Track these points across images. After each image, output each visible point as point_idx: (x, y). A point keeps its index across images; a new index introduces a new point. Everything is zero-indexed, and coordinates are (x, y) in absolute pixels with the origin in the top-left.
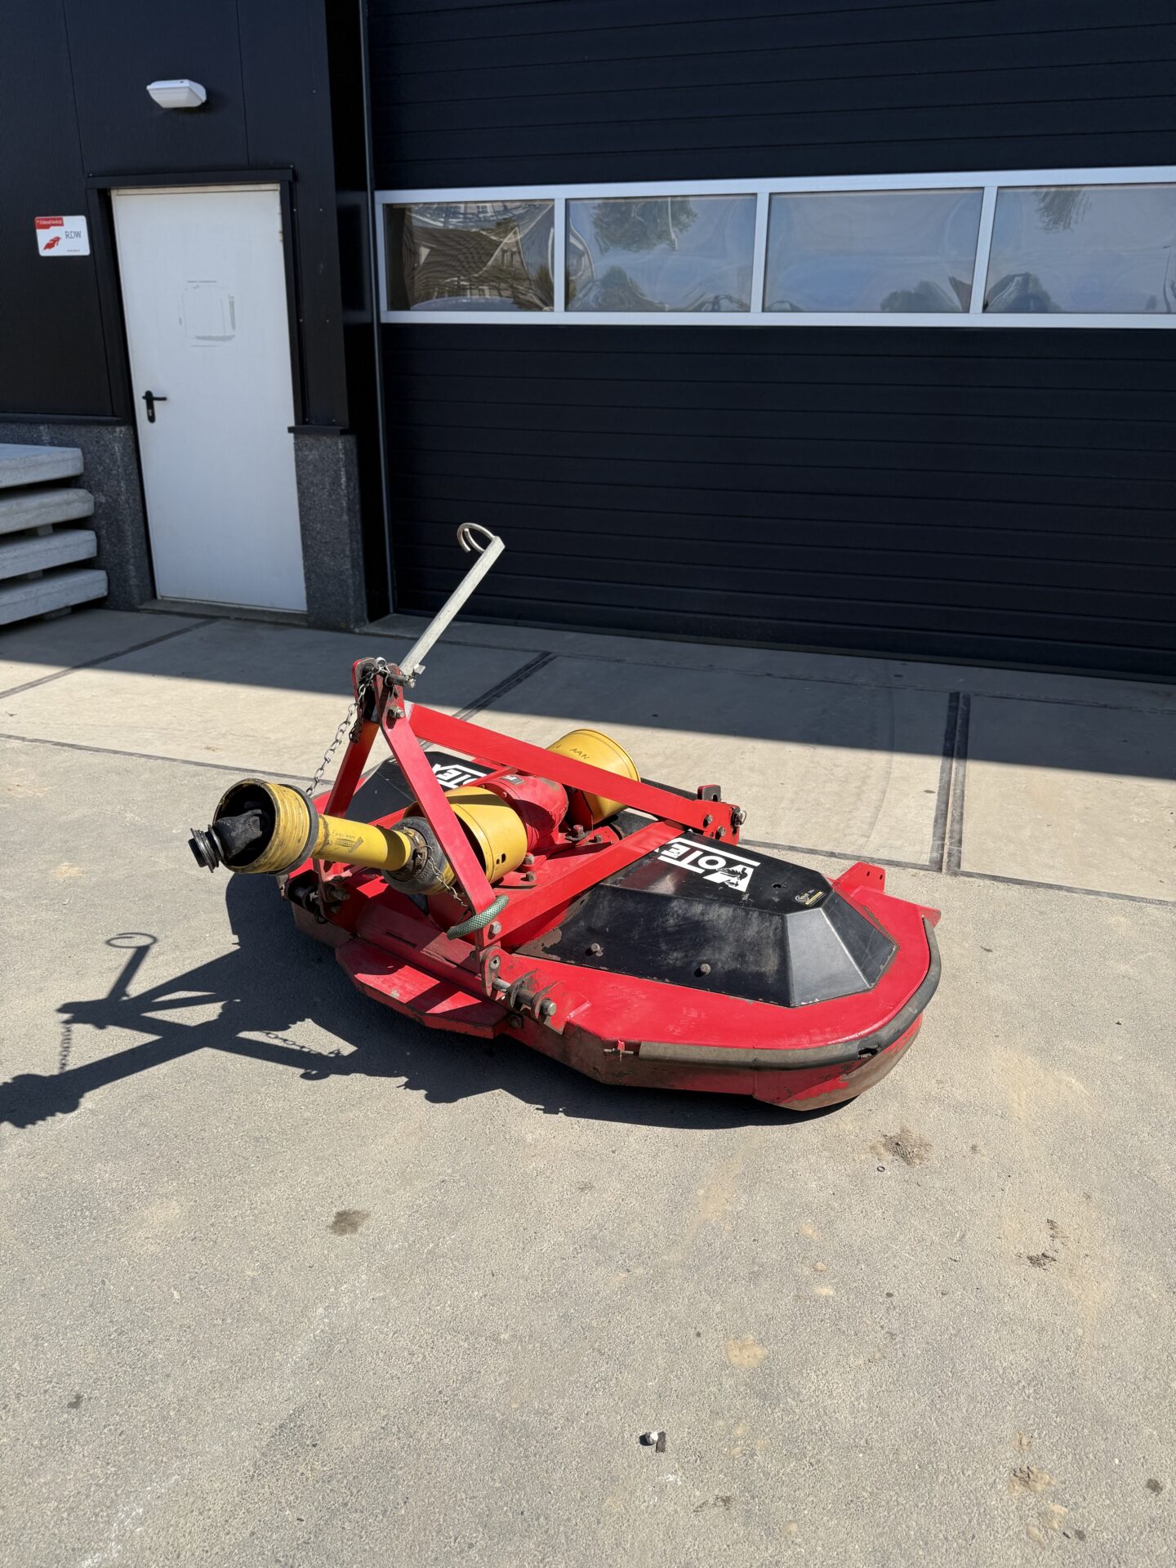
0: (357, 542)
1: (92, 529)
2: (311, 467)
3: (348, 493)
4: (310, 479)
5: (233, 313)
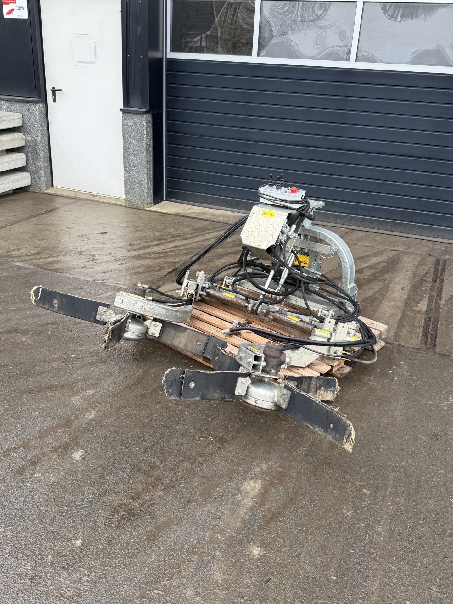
0: (150, 166)
1: (24, 153)
2: (130, 128)
3: (147, 142)
4: (129, 134)
5: (95, 50)
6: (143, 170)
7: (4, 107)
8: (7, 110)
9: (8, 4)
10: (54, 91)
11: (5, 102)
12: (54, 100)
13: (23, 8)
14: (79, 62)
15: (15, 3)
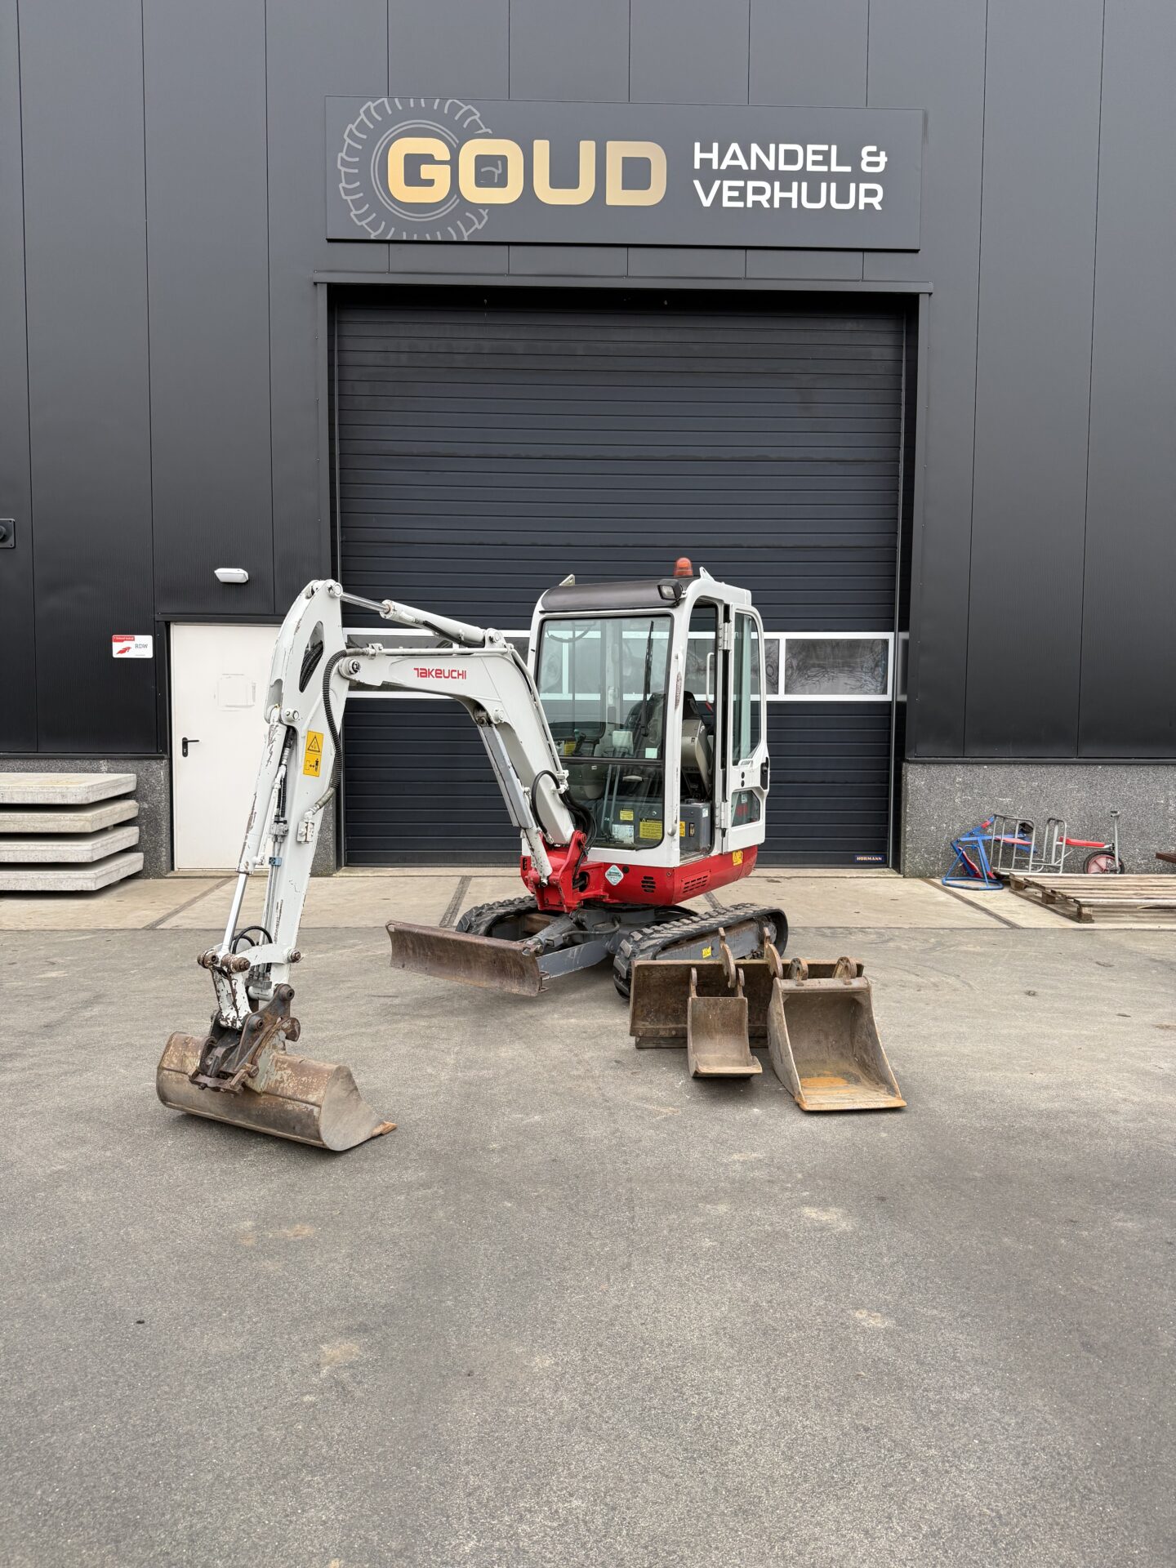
1: (137, 825)
5: (254, 693)
6: (328, 827)
7: (104, 768)
8: (109, 771)
9: (122, 641)
10: (185, 743)
11: (108, 762)
12: (185, 754)
13: (146, 646)
14: (228, 706)
15: (134, 640)
